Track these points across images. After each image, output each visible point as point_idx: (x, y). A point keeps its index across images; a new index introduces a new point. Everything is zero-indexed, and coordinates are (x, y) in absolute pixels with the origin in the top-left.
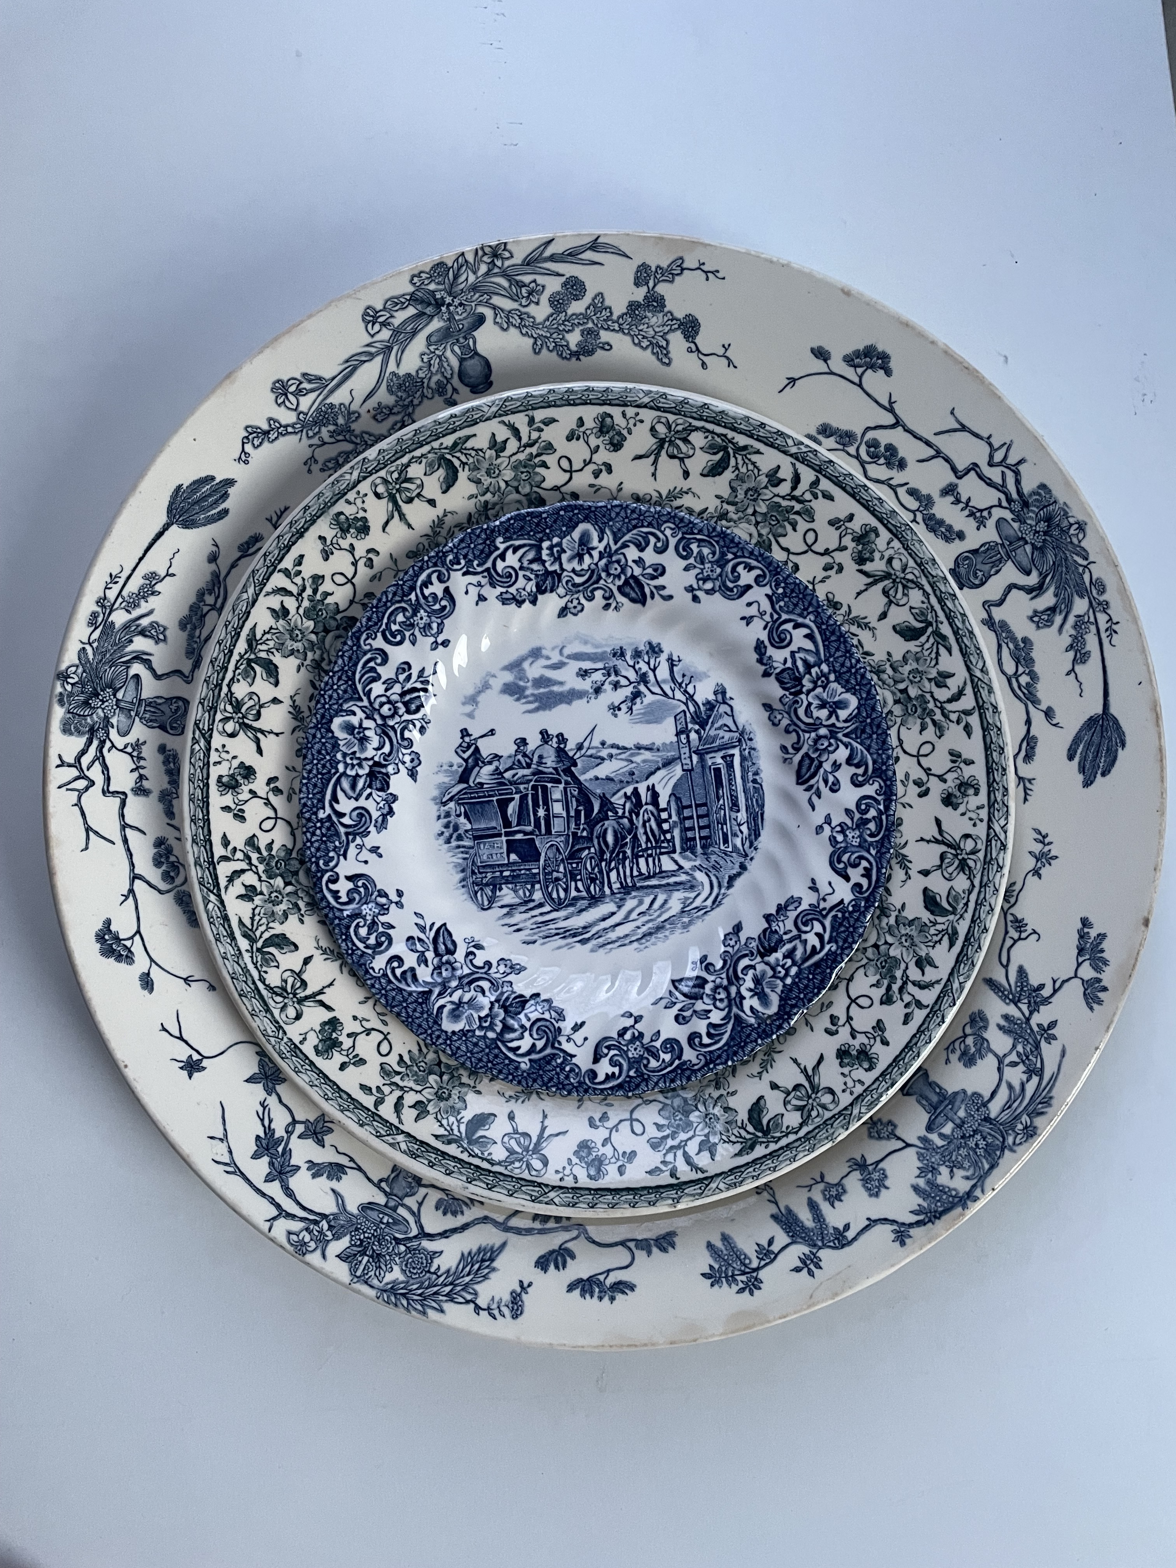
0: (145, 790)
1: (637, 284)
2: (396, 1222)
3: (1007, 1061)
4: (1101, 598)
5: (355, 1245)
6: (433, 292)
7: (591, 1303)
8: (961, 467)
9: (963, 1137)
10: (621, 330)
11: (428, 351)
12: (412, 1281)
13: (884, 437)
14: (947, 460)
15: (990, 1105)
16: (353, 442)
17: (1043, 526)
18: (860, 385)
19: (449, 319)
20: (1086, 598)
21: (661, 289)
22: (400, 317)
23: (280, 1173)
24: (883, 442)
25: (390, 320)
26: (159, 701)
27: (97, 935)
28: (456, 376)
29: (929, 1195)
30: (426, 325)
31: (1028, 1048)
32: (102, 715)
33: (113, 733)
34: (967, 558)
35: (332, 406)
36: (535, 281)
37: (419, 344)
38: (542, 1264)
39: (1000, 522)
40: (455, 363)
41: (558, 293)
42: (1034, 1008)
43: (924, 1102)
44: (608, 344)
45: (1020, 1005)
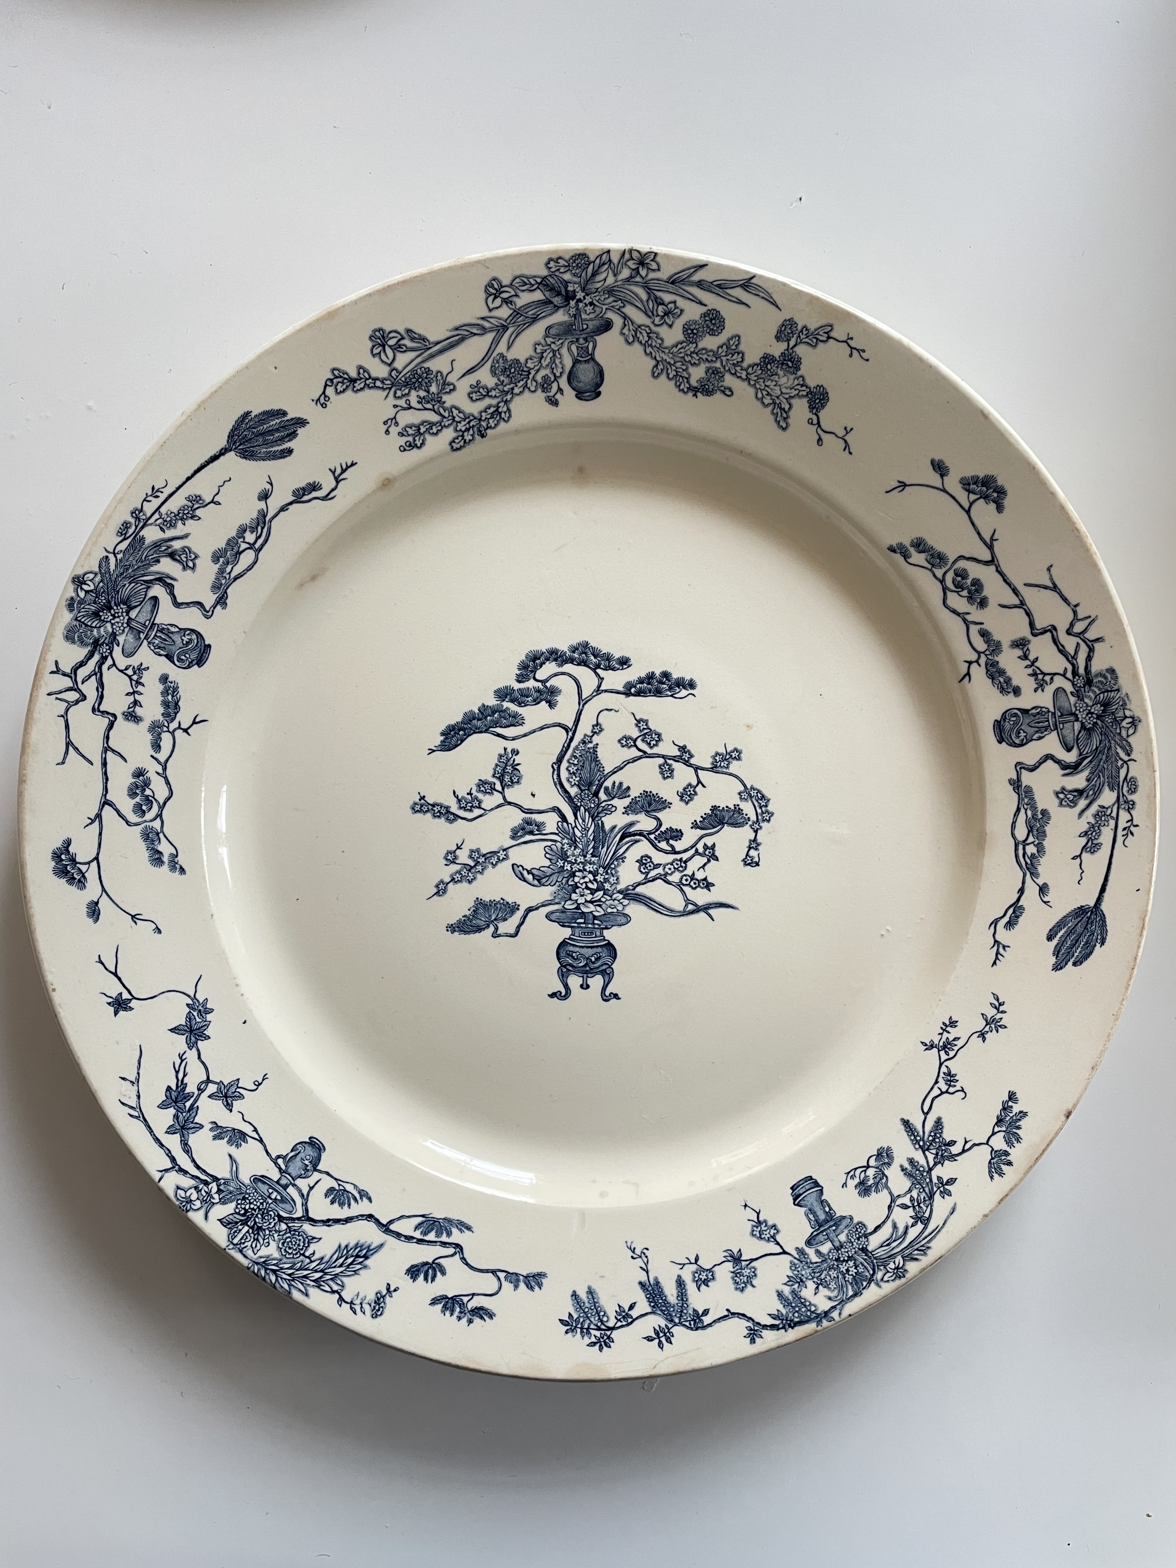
0: (136, 717)
1: (778, 338)
2: (283, 1200)
3: (899, 1202)
4: (1130, 797)
5: (239, 1214)
6: (567, 283)
7: (450, 1320)
8: (1039, 624)
9: (837, 1260)
10: (748, 379)
11: (543, 342)
12: (285, 1260)
13: (975, 571)
14: (1028, 614)
15: (870, 1238)
16: (441, 415)
17: (1098, 709)
18: (968, 512)
19: (575, 316)
20: (1116, 792)
21: (802, 350)
22: (525, 298)
23: (183, 1128)
24: (972, 576)
25: (515, 299)
26: (173, 629)
27: (54, 853)
28: (565, 377)
29: (790, 1304)
30: (550, 315)
31: (923, 1195)
32: (110, 630)
33: (117, 651)
34: (1016, 715)
35: (428, 371)
36: (675, 302)
37: (536, 332)
38: (414, 1272)
39: (1059, 691)
40: (568, 363)
41: (695, 322)
42: (940, 1160)
43: (811, 1216)
44: (730, 390)
45: (927, 1152)
